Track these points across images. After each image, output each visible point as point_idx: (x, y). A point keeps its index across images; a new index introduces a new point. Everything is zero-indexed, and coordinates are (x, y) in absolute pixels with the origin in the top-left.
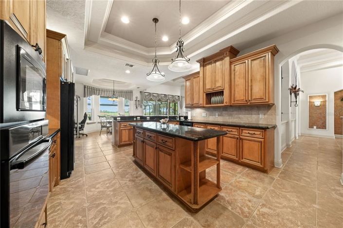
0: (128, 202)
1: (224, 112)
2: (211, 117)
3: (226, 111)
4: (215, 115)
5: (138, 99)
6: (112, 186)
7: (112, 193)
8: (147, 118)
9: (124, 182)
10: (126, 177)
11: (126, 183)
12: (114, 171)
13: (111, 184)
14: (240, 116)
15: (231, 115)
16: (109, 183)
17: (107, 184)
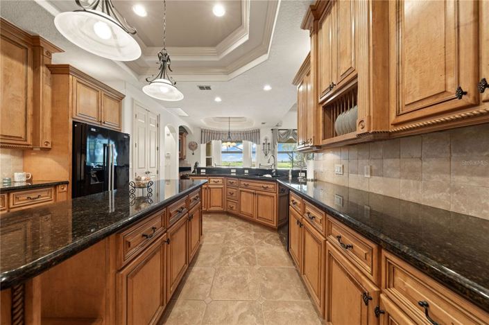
4: (362, 172)
5: (268, 142)
8: (232, 171)
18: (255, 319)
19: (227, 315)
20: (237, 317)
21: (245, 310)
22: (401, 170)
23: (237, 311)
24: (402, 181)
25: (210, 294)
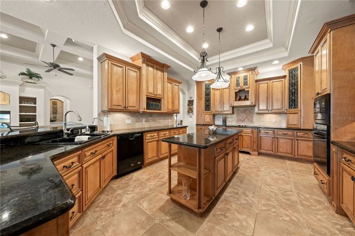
0: (262, 186)
1: (150, 118)
2: (138, 123)
4: (142, 122)
6: (268, 205)
7: (273, 200)
9: (253, 199)
10: (245, 202)
11: (253, 197)
12: (253, 226)
13: (269, 208)
14: (161, 121)
16: (270, 210)
17: (274, 212)
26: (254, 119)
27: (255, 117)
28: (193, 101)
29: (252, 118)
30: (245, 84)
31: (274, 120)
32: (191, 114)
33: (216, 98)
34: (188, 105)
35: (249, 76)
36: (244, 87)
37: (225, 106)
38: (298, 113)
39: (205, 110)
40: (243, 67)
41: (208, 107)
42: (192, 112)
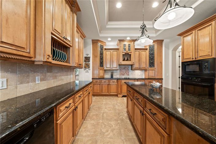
1: (49, 74)
3: (51, 72)
14: (63, 77)
15: (55, 77)
18: (102, 130)
19: (113, 132)
20: (109, 131)
21: (106, 134)
22: (53, 77)
23: (109, 134)
24: (53, 80)
25: (123, 141)
26: (130, 73)
27: (131, 72)
28: (89, 58)
29: (128, 72)
30: (129, 49)
31: (139, 74)
32: (87, 69)
33: (107, 58)
34: (85, 61)
35: (131, 45)
36: (129, 52)
37: (114, 64)
38: (154, 70)
39: (100, 67)
40: (130, 37)
41: (102, 64)
42: (89, 67)
